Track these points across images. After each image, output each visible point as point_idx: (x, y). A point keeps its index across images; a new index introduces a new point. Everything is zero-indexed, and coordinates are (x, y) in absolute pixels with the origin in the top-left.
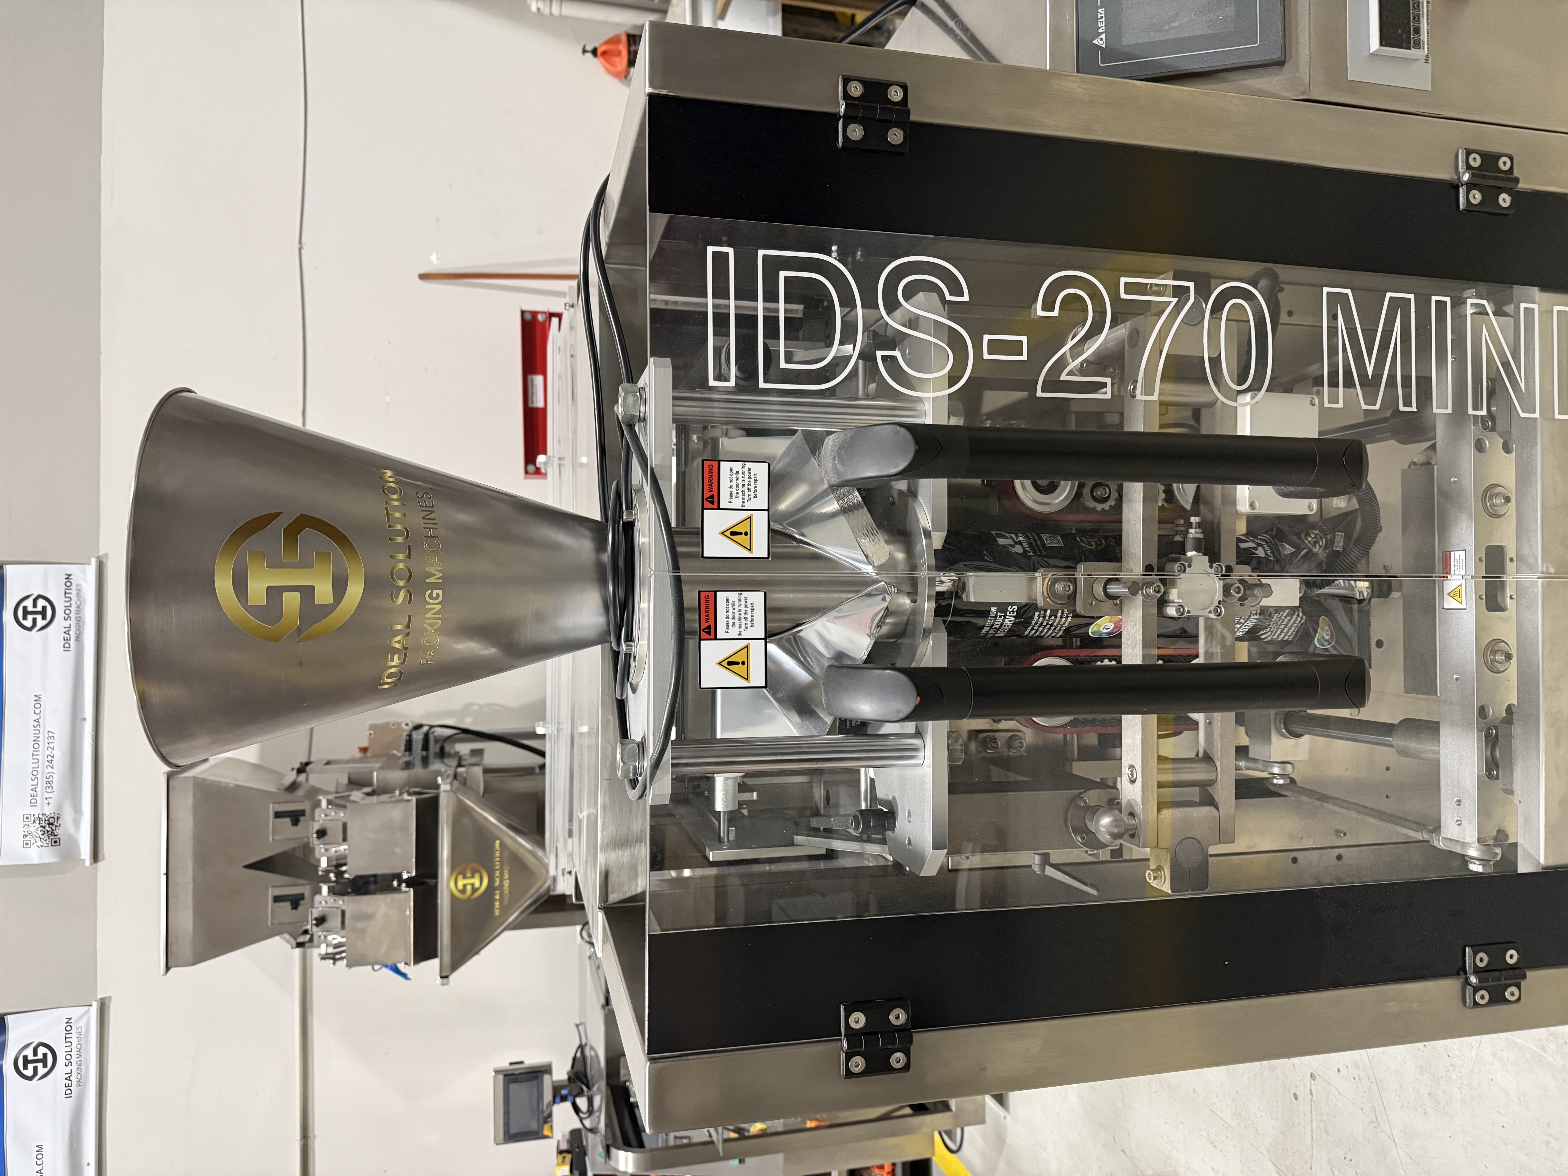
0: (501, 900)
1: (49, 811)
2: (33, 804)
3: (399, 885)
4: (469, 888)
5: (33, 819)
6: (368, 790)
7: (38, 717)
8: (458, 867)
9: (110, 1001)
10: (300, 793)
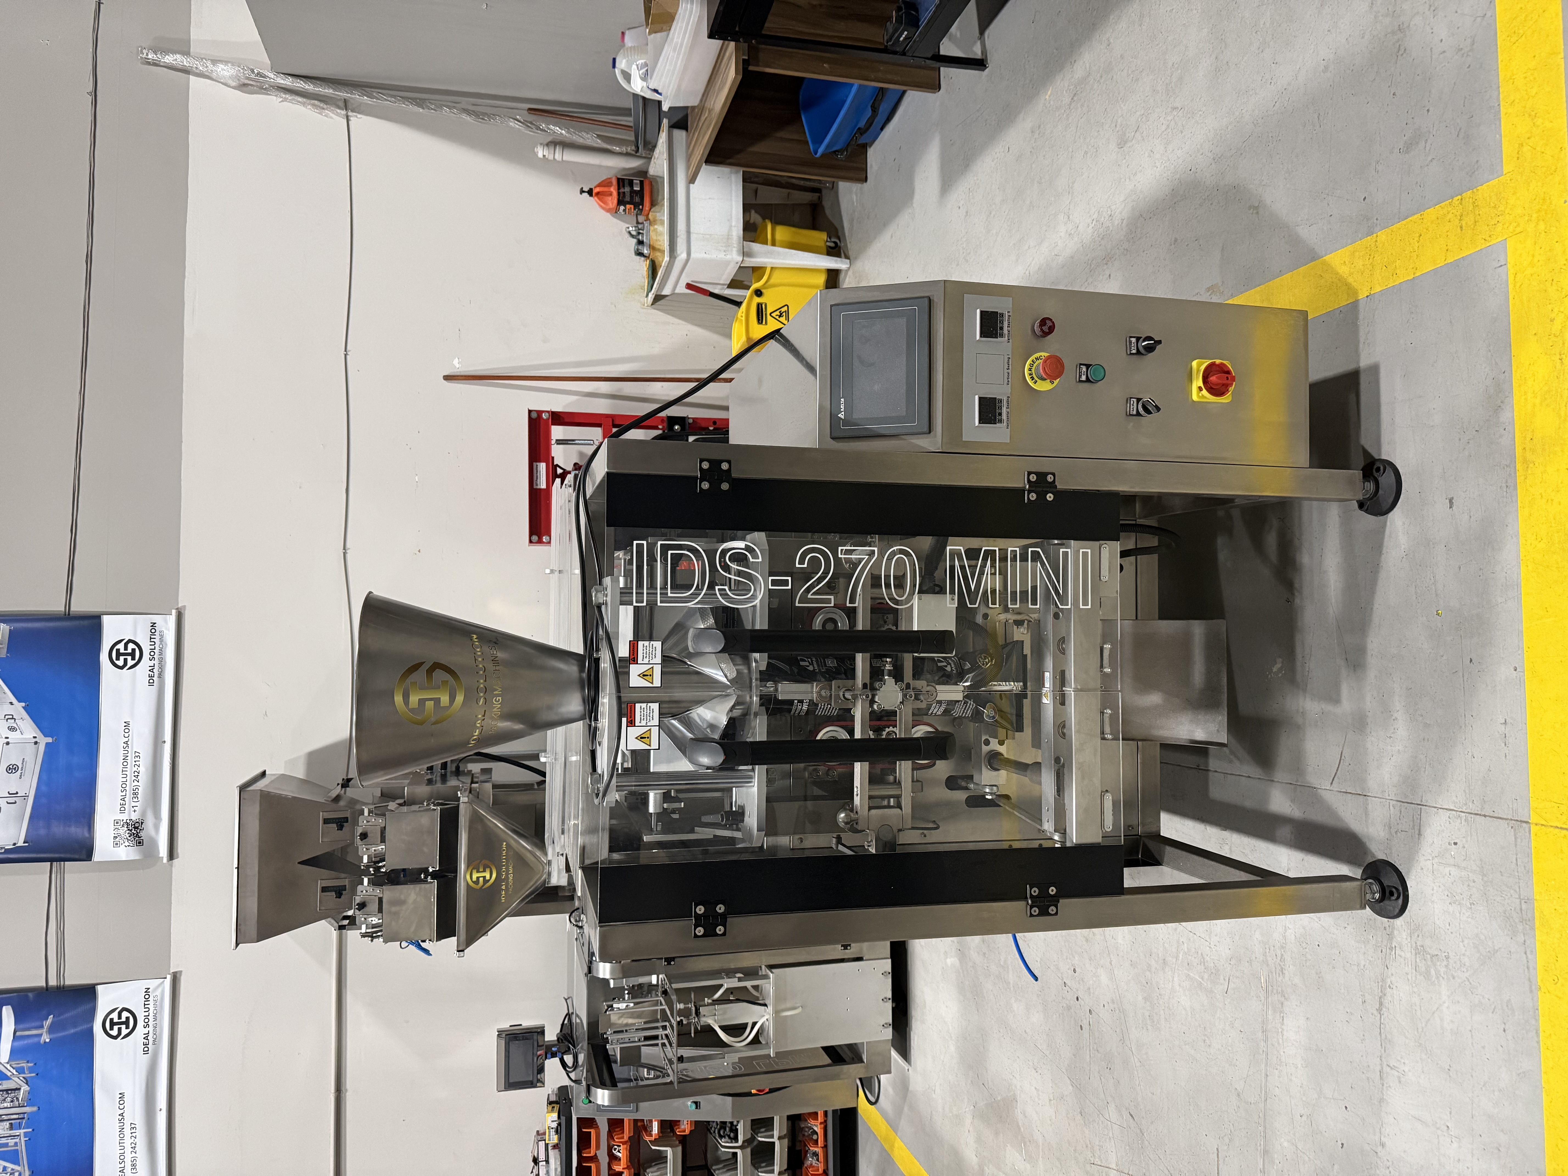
0: (507, 889)
1: (135, 817)
2: (122, 811)
3: (426, 877)
4: (481, 879)
5: (122, 823)
6: (401, 801)
7: (127, 739)
8: (473, 865)
9: (181, 975)
10: (342, 803)
